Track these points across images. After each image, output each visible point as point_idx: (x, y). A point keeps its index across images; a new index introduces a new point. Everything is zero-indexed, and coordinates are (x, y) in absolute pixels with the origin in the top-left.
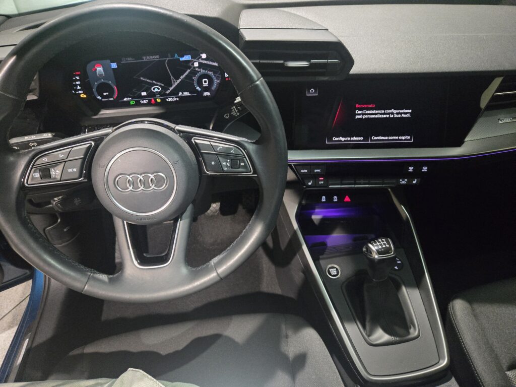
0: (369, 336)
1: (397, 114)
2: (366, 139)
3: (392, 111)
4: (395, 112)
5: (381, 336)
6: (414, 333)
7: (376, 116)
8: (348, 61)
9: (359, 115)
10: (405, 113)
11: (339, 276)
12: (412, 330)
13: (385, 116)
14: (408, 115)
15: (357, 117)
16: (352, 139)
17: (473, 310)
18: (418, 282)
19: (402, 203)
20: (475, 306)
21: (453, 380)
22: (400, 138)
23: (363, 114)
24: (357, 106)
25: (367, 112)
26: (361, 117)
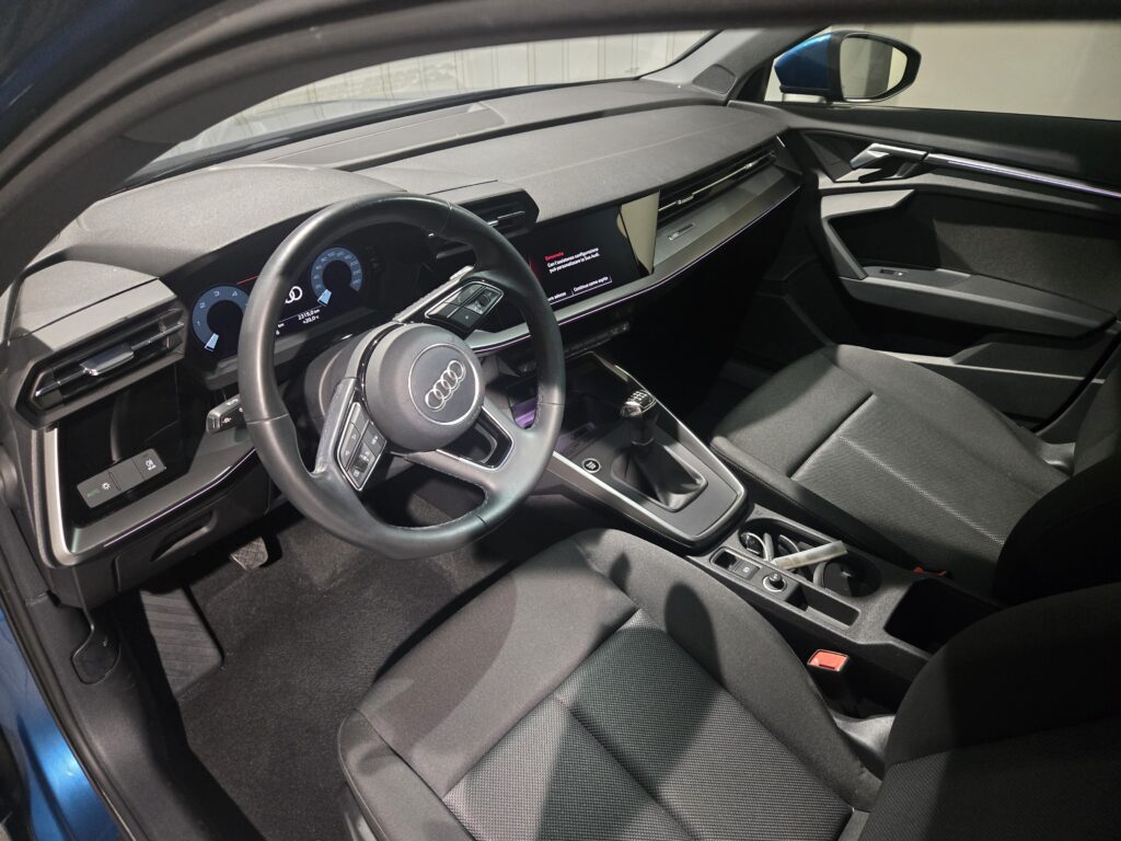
0: (667, 504)
1: (587, 256)
2: (569, 294)
3: (581, 254)
4: (584, 254)
5: (677, 500)
6: (702, 482)
7: (569, 265)
8: (532, 208)
9: (552, 268)
10: (594, 253)
11: (600, 467)
12: (698, 481)
13: (577, 262)
14: (597, 255)
15: (551, 271)
16: (556, 297)
17: (731, 441)
18: (675, 436)
19: (614, 363)
20: (732, 436)
21: (756, 506)
22: (600, 281)
23: (556, 266)
24: (547, 258)
25: (559, 262)
26: (555, 269)
